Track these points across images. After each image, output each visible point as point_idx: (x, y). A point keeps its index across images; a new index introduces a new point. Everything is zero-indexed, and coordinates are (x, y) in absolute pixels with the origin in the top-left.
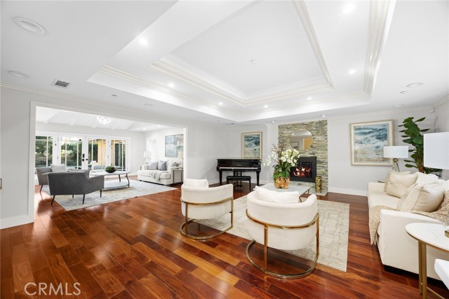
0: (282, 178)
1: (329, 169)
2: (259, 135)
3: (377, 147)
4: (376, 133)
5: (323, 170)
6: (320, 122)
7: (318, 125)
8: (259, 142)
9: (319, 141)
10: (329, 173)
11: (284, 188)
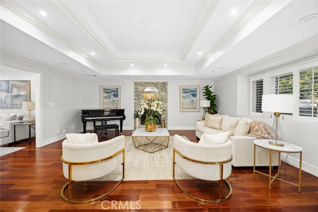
0: (153, 124)
1: (168, 115)
2: (118, 89)
3: (192, 101)
4: (192, 93)
5: (165, 116)
6: (164, 83)
7: (162, 85)
8: (117, 94)
9: (162, 96)
10: (168, 118)
11: (154, 131)
